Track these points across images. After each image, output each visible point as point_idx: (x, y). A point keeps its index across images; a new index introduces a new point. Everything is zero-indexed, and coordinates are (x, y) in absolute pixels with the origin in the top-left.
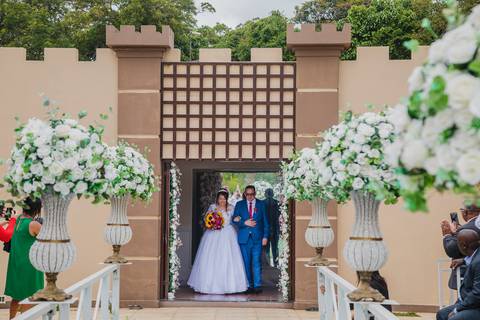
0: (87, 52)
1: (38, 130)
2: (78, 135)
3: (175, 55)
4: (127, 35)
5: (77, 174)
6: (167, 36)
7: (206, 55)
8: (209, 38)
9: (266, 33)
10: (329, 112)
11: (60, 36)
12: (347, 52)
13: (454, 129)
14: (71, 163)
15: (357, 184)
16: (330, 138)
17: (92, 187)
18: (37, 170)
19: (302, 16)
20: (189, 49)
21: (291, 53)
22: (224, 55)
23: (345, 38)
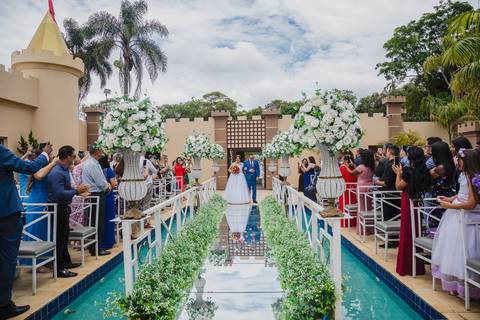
0: (206, 119)
1: (192, 139)
2: (203, 140)
3: (231, 119)
4: (217, 113)
5: (203, 151)
6: (228, 113)
7: (239, 118)
8: (241, 114)
9: (256, 112)
10: (275, 132)
11: (199, 115)
12: (280, 117)
13: (307, 131)
14: (201, 148)
15: (283, 152)
16: (275, 139)
17: (207, 154)
18: (192, 150)
19: (267, 107)
20: (235, 118)
21: (264, 117)
22: (245, 118)
23: (279, 112)
